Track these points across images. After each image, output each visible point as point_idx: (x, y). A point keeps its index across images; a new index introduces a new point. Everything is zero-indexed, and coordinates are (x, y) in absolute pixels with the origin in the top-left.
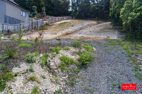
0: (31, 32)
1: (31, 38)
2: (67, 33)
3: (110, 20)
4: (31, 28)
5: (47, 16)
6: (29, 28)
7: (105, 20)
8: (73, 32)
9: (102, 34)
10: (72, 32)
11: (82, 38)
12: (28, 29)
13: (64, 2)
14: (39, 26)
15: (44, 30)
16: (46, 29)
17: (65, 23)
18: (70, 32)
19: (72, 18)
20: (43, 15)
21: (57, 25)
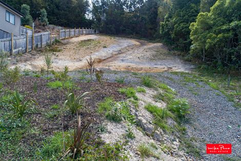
0: (30, 55)
1: (35, 67)
2: (100, 59)
3: (158, 40)
4: (30, 47)
5: (50, 25)
6: (26, 48)
7: (150, 39)
8: (109, 58)
9: (159, 63)
10: (106, 58)
11: (128, 69)
12: (24, 49)
13: (78, 3)
14: (44, 43)
15: (55, 51)
16: (59, 51)
17: (89, 40)
18: (104, 58)
19: (95, 31)
20: (42, 24)
21: (75, 44)
